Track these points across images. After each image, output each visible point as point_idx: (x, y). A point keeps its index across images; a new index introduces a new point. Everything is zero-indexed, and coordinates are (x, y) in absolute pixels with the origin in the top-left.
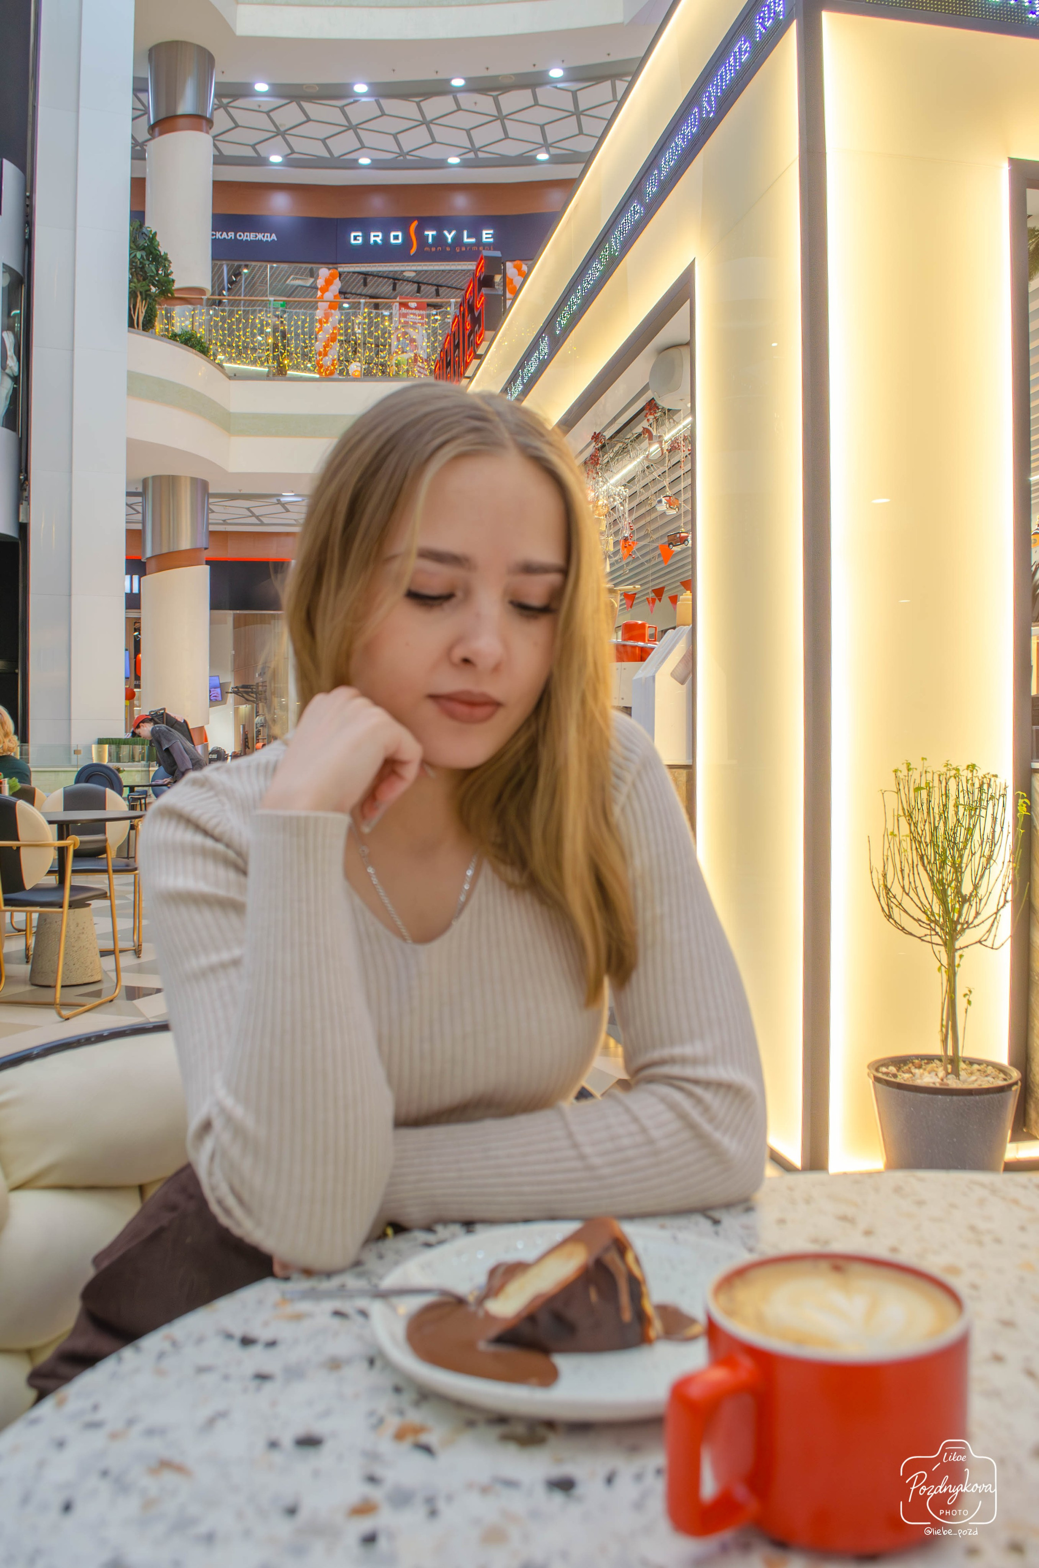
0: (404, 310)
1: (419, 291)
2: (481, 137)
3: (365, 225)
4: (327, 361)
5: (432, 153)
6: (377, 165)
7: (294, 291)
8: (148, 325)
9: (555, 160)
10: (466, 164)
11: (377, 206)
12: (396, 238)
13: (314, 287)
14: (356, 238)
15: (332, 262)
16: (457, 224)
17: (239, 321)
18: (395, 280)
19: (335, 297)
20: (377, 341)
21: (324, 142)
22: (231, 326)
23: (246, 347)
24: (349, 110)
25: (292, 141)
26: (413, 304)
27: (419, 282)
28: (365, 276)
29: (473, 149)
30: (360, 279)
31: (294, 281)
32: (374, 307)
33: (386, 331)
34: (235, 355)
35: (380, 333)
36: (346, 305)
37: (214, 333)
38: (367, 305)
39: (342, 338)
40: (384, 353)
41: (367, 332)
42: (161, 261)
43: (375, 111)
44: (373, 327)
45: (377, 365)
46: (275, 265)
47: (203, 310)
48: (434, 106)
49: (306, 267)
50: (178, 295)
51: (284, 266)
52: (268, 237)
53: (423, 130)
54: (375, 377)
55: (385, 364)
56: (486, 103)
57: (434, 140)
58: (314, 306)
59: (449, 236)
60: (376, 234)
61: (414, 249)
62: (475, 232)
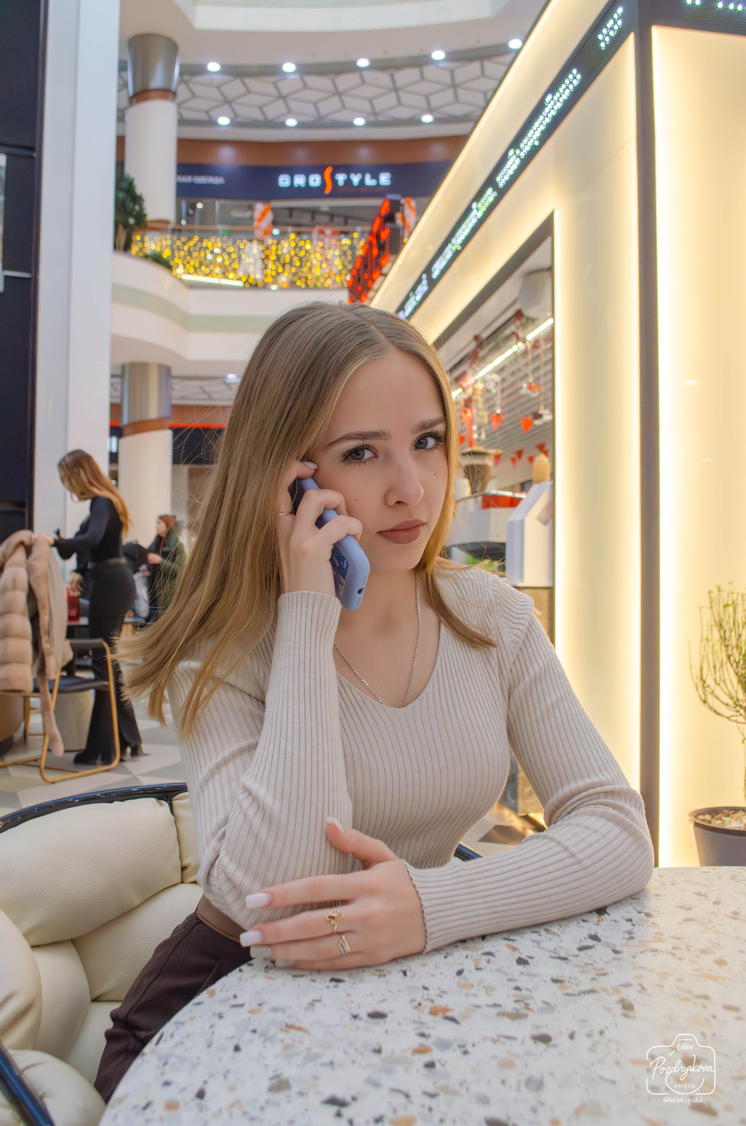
0: (321, 236)
1: (332, 220)
2: (380, 105)
3: (292, 171)
5: (342, 116)
6: (301, 125)
7: (236, 221)
8: (127, 247)
9: (437, 121)
10: (369, 124)
11: (301, 156)
12: (315, 180)
13: (252, 219)
14: (284, 181)
15: (266, 198)
16: (362, 170)
17: (195, 245)
18: (314, 212)
19: (269, 226)
20: (301, 259)
21: (260, 108)
22: (189, 248)
23: (201, 264)
24: (280, 84)
25: (235, 106)
26: (328, 231)
27: (332, 215)
28: (291, 210)
29: (375, 113)
30: (287, 213)
31: (237, 214)
32: (299, 234)
33: (307, 252)
34: (192, 270)
35: (302, 254)
36: (276, 232)
37: (176, 254)
38: (293, 232)
39: (273, 257)
40: (305, 269)
41: (293, 253)
42: (137, 199)
43: (300, 85)
44: (297, 249)
45: (300, 278)
46: (223, 202)
47: (169, 236)
48: (344, 81)
49: (246, 203)
50: (149, 225)
51: (229, 203)
52: (217, 180)
53: (336, 99)
54: (299, 288)
55: (306, 278)
56: (384, 78)
57: (344, 106)
58: (251, 233)
59: (356, 179)
60: (300, 178)
61: (328, 190)
62: (375, 176)
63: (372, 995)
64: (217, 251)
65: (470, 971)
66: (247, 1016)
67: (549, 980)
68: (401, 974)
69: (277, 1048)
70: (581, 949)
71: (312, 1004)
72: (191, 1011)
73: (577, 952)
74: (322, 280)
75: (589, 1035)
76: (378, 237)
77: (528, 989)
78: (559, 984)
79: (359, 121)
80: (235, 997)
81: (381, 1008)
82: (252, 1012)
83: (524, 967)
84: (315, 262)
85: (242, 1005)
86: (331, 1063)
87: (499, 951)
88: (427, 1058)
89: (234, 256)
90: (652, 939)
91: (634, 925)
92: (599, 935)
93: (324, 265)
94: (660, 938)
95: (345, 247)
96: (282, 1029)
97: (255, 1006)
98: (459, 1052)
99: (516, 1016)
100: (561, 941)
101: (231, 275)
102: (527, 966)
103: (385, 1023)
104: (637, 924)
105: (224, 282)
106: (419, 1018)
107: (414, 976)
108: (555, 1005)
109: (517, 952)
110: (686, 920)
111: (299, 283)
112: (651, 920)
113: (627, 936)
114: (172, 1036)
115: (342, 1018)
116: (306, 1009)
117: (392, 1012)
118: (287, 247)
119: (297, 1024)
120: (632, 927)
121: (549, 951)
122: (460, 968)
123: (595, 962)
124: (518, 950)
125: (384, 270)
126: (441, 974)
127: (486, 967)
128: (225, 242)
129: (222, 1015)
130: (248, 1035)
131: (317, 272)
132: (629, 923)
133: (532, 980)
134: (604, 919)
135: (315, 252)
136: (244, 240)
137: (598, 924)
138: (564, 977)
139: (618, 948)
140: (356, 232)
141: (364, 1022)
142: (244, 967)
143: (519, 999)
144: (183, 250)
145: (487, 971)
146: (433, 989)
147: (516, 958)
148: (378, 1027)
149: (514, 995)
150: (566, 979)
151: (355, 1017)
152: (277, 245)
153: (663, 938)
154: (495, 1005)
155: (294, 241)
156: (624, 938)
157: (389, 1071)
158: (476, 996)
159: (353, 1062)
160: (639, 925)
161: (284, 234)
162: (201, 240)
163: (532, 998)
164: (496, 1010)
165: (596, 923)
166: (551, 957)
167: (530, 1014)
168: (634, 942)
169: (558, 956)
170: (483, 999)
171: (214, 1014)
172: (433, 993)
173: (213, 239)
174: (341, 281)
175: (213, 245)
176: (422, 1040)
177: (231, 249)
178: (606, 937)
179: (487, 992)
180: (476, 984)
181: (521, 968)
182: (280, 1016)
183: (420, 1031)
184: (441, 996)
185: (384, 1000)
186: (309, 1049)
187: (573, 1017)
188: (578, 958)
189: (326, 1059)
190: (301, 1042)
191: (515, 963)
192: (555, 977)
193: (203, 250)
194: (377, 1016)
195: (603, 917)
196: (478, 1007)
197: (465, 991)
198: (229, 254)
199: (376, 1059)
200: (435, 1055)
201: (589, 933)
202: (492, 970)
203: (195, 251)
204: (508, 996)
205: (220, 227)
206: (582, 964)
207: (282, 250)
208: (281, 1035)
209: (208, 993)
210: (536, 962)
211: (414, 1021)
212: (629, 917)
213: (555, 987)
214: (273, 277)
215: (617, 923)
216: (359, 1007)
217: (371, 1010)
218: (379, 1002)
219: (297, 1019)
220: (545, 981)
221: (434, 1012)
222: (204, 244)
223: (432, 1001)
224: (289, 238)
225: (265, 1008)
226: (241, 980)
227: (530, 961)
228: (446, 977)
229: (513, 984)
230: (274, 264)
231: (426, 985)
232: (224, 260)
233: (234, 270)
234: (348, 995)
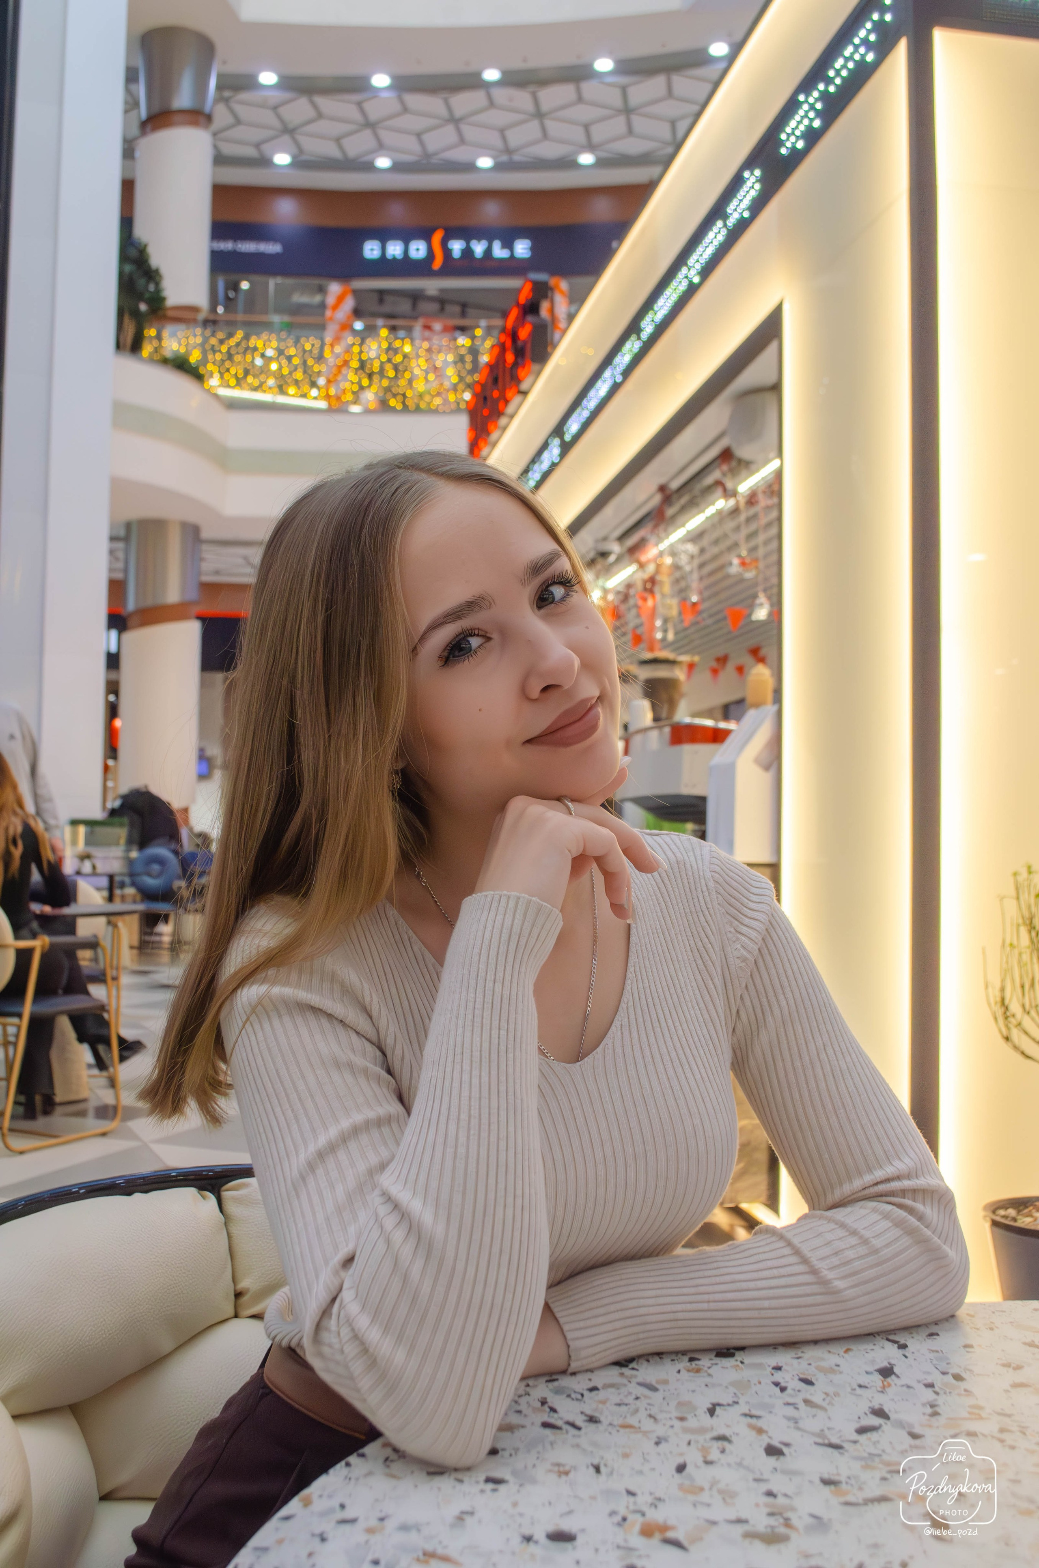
0: (427, 333)
1: (442, 309)
2: (515, 138)
3: (383, 235)
4: (336, 389)
5: (459, 155)
6: (397, 167)
7: (299, 310)
8: (136, 347)
9: (601, 163)
10: (499, 167)
11: (396, 213)
12: (418, 250)
13: (323, 306)
14: (371, 250)
15: (343, 276)
16: (487, 234)
17: (238, 344)
18: (416, 297)
19: (348, 318)
20: (396, 368)
21: (338, 140)
22: (229, 349)
23: (247, 372)
24: (367, 106)
25: (302, 140)
26: (437, 326)
27: (443, 301)
28: (381, 294)
29: (508, 151)
30: (376, 297)
32: (393, 329)
33: (405, 356)
34: (233, 382)
35: (398, 359)
36: (358, 325)
37: (210, 357)
38: (384, 326)
39: (355, 364)
40: (402, 382)
41: (384, 358)
42: (152, 275)
43: (397, 107)
44: (390, 352)
45: (395, 396)
46: (279, 280)
47: (199, 331)
48: (463, 102)
49: (314, 281)
50: (170, 313)
51: (289, 281)
52: (272, 248)
53: (450, 129)
54: (393, 410)
55: (404, 395)
56: (522, 98)
57: (462, 141)
58: (322, 327)
59: (479, 248)
60: (395, 246)
61: (437, 264)
62: (508, 244)
63: (550, 1503)
64: (270, 353)
65: (697, 1466)
66: (362, 1537)
67: (818, 1481)
68: (592, 1470)
70: (862, 1431)
71: (461, 1518)
72: (277, 1529)
73: (856, 1436)
74: (427, 398)
76: (514, 336)
77: (786, 1495)
78: (832, 1487)
79: (485, 162)
80: (342, 1506)
81: (567, 1525)
82: (370, 1531)
83: (777, 1460)
84: (417, 371)
85: (353, 1521)
87: (737, 1434)
89: (296, 361)
90: (967, 1415)
91: (937, 1393)
92: (886, 1410)
93: (431, 377)
94: (979, 1415)
95: (463, 349)
96: (418, 1560)
97: (373, 1522)
99: (772, 1539)
100: (829, 1418)
101: (292, 390)
102: (782, 1458)
103: (574, 1548)
104: (941, 1392)
105: (281, 399)
106: (626, 1541)
107: (611, 1473)
108: (830, 1520)
109: (764, 1436)
110: (1016, 1385)
111: (392, 402)
112: (962, 1385)
113: (929, 1410)
115: (508, 1540)
116: (453, 1526)
117: (583, 1530)
118: (374, 349)
119: (440, 1551)
120: (935, 1396)
121: (813, 1434)
122: (680, 1460)
123: (883, 1451)
124: (766, 1432)
125: (524, 386)
126: (653, 1469)
127: (719, 1459)
128: (284, 340)
129: (325, 1536)
131: (420, 386)
132: (930, 1390)
133: (791, 1480)
134: (893, 1384)
135: (418, 356)
136: (311, 338)
137: (882, 1392)
138: (838, 1474)
139: (917, 1430)
140: (479, 327)
141: (542, 1548)
142: (353, 1459)
143: (775, 1510)
144: (220, 351)
145: (722, 1465)
146: (643, 1494)
147: (764, 1445)
148: (564, 1556)
149: (767, 1505)
150: (843, 1479)
151: (528, 1539)
152: (361, 345)
153: (984, 1415)
154: (739, 1521)
155: (386, 340)
156: (924, 1414)
158: (708, 1505)
160: (945, 1393)
161: (371, 330)
162: (247, 337)
163: (793, 1509)
164: (740, 1529)
165: (880, 1389)
166: (816, 1443)
167: (793, 1535)
168: (941, 1420)
169: (826, 1442)
170: (720, 1512)
171: (313, 1535)
172: (643, 1500)
173: (265, 336)
174: (455, 401)
175: (264, 345)
177: (292, 351)
178: (896, 1412)
179: (724, 1499)
180: (707, 1486)
181: (772, 1461)
182: (413, 1538)
183: (629, 1561)
184: (656, 1507)
185: (570, 1512)
187: (859, 1541)
188: (858, 1444)
191: (764, 1454)
192: (826, 1476)
193: (249, 351)
194: (561, 1537)
195: (889, 1380)
196: (714, 1523)
197: (691, 1498)
198: (289, 358)
201: (871, 1405)
202: (729, 1465)
203: (238, 353)
204: (757, 1505)
205: (276, 319)
206: (865, 1455)
207: (368, 352)
209: (300, 1500)
210: (795, 1451)
211: (618, 1547)
212: (929, 1380)
213: (827, 1490)
214: (354, 393)
215: (911, 1390)
216: (532, 1523)
217: (551, 1528)
218: (562, 1515)
219: (440, 1542)
220: (811, 1482)
221: (647, 1531)
222: (252, 342)
223: (643, 1514)
224: (379, 335)
225: (390, 1524)
226: (350, 1479)
227: (785, 1450)
228: (661, 1474)
229: (764, 1487)
230: (356, 374)
231: (632, 1488)
232: (280, 368)
233: (297, 383)
234: (515, 1504)
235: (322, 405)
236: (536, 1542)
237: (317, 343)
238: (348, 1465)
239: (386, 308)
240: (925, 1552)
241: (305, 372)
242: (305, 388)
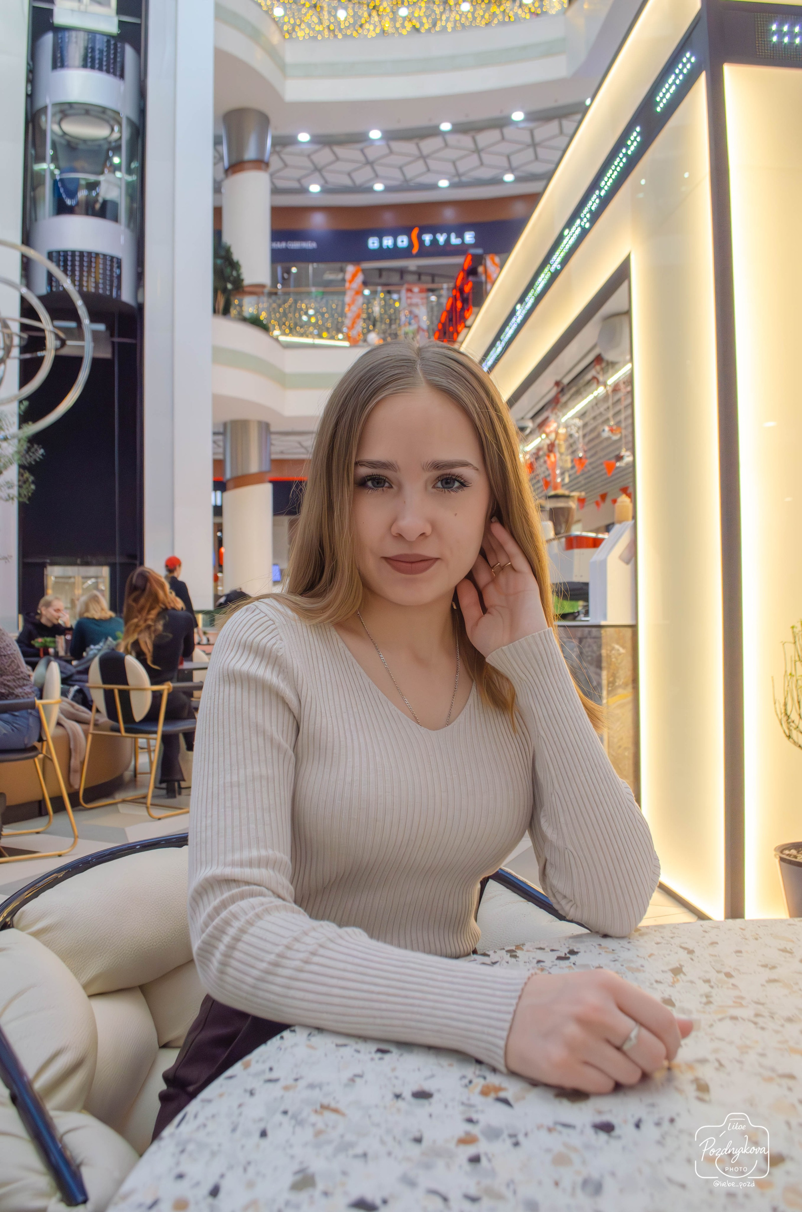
0: (409, 294)
1: (419, 279)
2: (463, 166)
3: (380, 233)
4: (354, 333)
5: (426, 179)
6: (388, 189)
7: (329, 283)
8: (226, 311)
9: (518, 179)
10: (453, 186)
11: (388, 219)
12: (403, 241)
13: (344, 280)
15: (356, 260)
16: (447, 229)
17: (290, 306)
18: (402, 272)
19: (360, 287)
20: (390, 317)
21: (349, 174)
22: (284, 310)
23: (296, 325)
24: (367, 151)
25: (325, 174)
26: (416, 289)
27: (419, 274)
28: (380, 271)
29: (458, 175)
30: (377, 273)
31: (329, 276)
32: (388, 292)
33: (396, 309)
34: (287, 331)
35: (392, 312)
36: (367, 292)
37: (273, 316)
38: (382, 291)
39: (364, 316)
41: (383, 311)
42: (234, 266)
43: (386, 151)
44: (386, 307)
46: (315, 265)
47: (265, 299)
48: (428, 145)
49: (338, 265)
50: (247, 289)
51: (322, 266)
52: (310, 245)
53: (421, 162)
56: (466, 141)
58: (344, 293)
59: (441, 239)
60: (388, 240)
61: (415, 250)
62: (460, 235)
63: (419, 1069)
64: (311, 312)
66: (280, 1093)
69: (307, 1134)
72: (221, 1086)
75: (658, 1124)
76: (461, 290)
79: (444, 183)
80: (271, 1069)
81: (427, 1086)
82: (286, 1088)
84: (403, 319)
86: (365, 1155)
88: (471, 1150)
89: (326, 316)
93: (413, 322)
95: (433, 303)
96: (316, 1111)
97: (290, 1082)
98: (509, 1142)
101: (325, 334)
103: (430, 1104)
105: (318, 341)
106: (469, 1099)
114: (196, 1116)
115: (383, 1097)
116: (346, 1085)
117: (439, 1091)
118: (377, 306)
119: (333, 1105)
125: (469, 322)
128: (318, 303)
129: (253, 1092)
130: (279, 1117)
132: (707, 985)
134: (681, 980)
135: (404, 309)
136: (336, 301)
137: (672, 986)
140: (442, 288)
141: (408, 1103)
144: (279, 312)
148: (423, 1109)
151: (398, 1096)
152: (368, 304)
153: (744, 1003)
156: (701, 1003)
157: (428, 1166)
159: (389, 1154)
160: (718, 987)
161: (374, 294)
162: (296, 302)
165: (670, 984)
168: (712, 1008)
171: (245, 1091)
173: (306, 301)
175: (306, 307)
176: (469, 1127)
177: (324, 310)
178: (681, 1002)
182: (316, 1094)
183: (467, 1115)
185: (433, 1076)
186: (342, 1136)
189: (359, 1150)
190: (334, 1127)
193: (297, 311)
194: (422, 1095)
195: (678, 977)
198: (323, 314)
199: (415, 1151)
200: (482, 1147)
203: (290, 313)
205: (313, 289)
207: (372, 308)
208: (314, 1118)
211: (463, 1104)
216: (403, 1084)
217: (416, 1088)
218: (426, 1079)
219: (334, 1098)
221: (485, 1092)
222: (299, 305)
223: (486, 1077)
224: (379, 297)
225: (302, 1084)
226: (281, 1049)
230: (364, 322)
232: (318, 321)
233: (328, 330)
234: (394, 1070)
235: (346, 344)
236: (404, 1099)
237: (340, 303)
238: (282, 1038)
239: (383, 280)
240: (689, 1111)
241: (332, 323)
242: (334, 333)
